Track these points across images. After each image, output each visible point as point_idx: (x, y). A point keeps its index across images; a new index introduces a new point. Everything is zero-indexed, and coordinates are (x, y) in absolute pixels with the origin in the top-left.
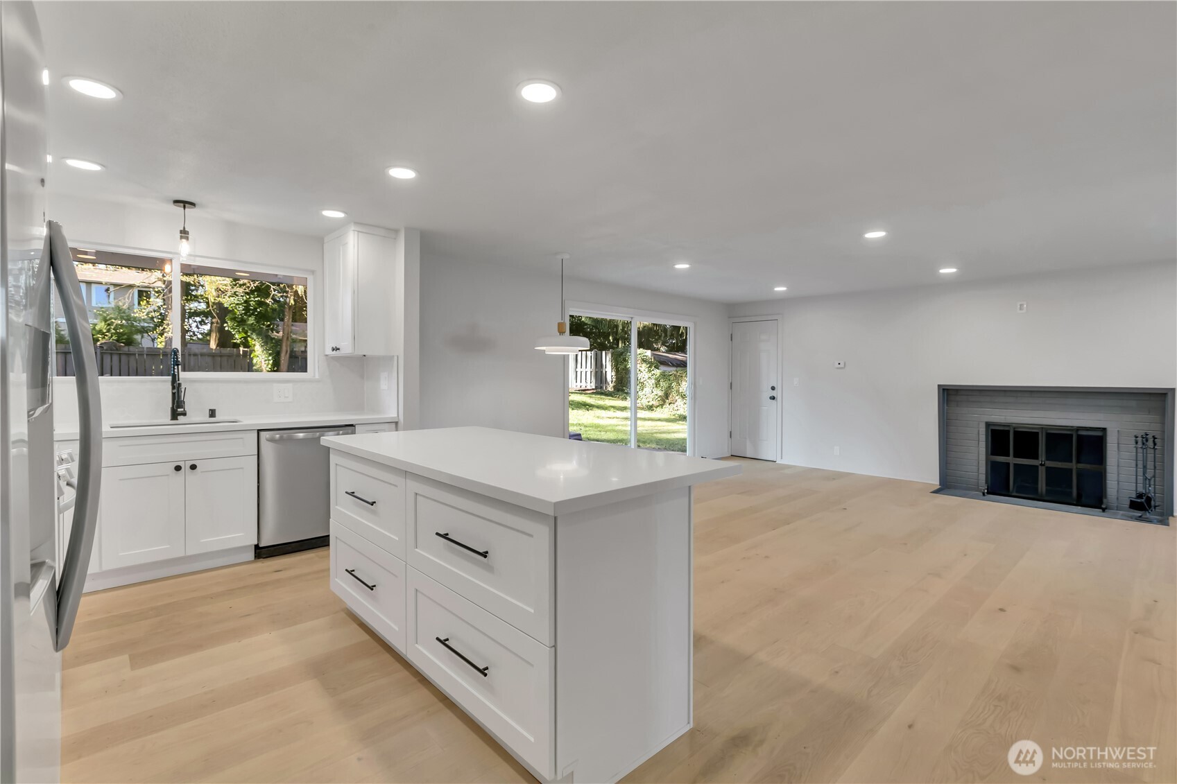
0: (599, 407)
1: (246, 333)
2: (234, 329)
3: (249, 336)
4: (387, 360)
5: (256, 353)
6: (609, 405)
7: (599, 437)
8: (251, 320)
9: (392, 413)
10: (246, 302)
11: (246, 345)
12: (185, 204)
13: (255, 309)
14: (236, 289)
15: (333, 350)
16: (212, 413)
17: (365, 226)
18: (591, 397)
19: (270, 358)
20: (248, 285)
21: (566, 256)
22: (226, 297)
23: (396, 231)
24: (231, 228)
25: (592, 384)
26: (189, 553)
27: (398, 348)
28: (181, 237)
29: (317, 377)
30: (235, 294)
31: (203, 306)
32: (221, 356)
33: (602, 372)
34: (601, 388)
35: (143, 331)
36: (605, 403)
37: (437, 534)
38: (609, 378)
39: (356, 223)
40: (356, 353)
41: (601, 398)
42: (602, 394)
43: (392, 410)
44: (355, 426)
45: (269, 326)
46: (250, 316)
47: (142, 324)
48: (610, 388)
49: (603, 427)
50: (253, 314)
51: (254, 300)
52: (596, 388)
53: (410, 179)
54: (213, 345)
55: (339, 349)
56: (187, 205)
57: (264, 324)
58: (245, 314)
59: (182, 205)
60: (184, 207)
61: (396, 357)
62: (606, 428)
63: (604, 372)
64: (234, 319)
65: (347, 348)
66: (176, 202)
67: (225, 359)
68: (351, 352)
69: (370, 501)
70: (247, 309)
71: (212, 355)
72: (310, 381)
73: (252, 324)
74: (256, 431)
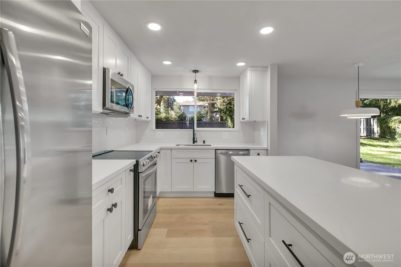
0: (370, 145)
1: (226, 116)
2: (223, 115)
3: (227, 117)
4: (263, 123)
5: (229, 122)
6: (376, 144)
7: (373, 160)
8: (228, 112)
9: (265, 145)
10: (227, 107)
11: (226, 120)
12: (196, 71)
13: (229, 109)
14: (224, 104)
15: (242, 119)
16: (204, 142)
17: (254, 67)
18: (364, 140)
19: (233, 124)
20: (227, 102)
21: (361, 64)
22: (221, 106)
23: (267, 67)
24: (210, 78)
25: (364, 134)
26: (194, 191)
27: (268, 118)
28: (195, 83)
29: (237, 130)
30: (224, 105)
31: (217, 110)
32: (220, 123)
33: (371, 128)
34: (370, 136)
35: (204, 117)
36: (373, 143)
37: (283, 241)
38: (375, 131)
39: (250, 67)
40: (250, 120)
41: (371, 141)
42: (371, 139)
43: (265, 143)
44: (250, 150)
45: (232, 114)
46: (227, 111)
47: (204, 115)
48: (377, 136)
49: (374, 155)
50: (228, 111)
51: (228, 106)
52: (367, 136)
53: (270, 33)
54: (219, 120)
55: (244, 119)
56: (196, 72)
57: (231, 114)
58: (226, 111)
59: (195, 72)
60: (196, 73)
61: (267, 122)
62: (377, 156)
63: (372, 128)
64: (224, 112)
65: (247, 118)
66: (193, 71)
67: (221, 124)
68: (248, 120)
69: (248, 194)
70: (227, 109)
71: (219, 123)
72: (235, 131)
73: (228, 114)
74: (215, 150)
